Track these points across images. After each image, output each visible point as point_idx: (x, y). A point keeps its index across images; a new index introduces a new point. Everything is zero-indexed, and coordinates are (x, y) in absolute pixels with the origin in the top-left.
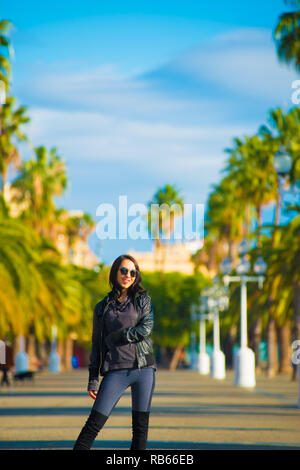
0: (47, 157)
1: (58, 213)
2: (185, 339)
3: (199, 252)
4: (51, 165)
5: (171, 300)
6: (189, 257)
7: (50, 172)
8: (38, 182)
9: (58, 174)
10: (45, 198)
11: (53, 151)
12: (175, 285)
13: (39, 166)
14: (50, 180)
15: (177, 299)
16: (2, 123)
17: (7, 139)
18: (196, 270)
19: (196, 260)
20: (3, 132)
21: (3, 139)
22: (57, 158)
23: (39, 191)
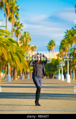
0: (27, 34)
1: (29, 46)
2: (56, 72)
3: (59, 54)
4: (27, 35)
5: (53, 64)
6: (56, 55)
7: (27, 37)
8: (25, 39)
10: (26, 43)
11: (28, 33)
12: (54, 61)
13: (25, 36)
14: (27, 39)
15: (54, 64)
16: (17, 27)
17: (19, 30)
18: (58, 58)
19: (58, 56)
20: (18, 28)
21: (18, 30)
22: (29, 34)
23: (25, 41)
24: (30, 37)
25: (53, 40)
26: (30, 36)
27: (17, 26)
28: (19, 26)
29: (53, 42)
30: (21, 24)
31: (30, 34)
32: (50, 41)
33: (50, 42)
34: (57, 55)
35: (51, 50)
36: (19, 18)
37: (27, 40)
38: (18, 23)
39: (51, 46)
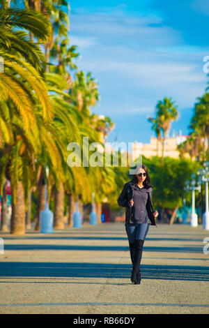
0: (85, 78)
1: (92, 117)
2: (180, 203)
3: (185, 143)
4: (88, 84)
5: (171, 177)
6: (176, 147)
7: (88, 89)
8: (80, 96)
9: (92, 91)
10: (84, 107)
11: (89, 75)
12: (173, 166)
13: (81, 85)
14: (88, 95)
15: (175, 176)
16: (60, 57)
17: (64, 68)
18: (180, 156)
19: (181, 149)
20: (61, 63)
21: (61, 67)
22: (92, 79)
23: (81, 103)
24: (96, 89)
25: (168, 98)
26: (96, 87)
27: (58, 55)
28: (65, 55)
29: (170, 105)
30: (72, 50)
31: (96, 81)
32: (160, 102)
33: (158, 106)
34: (179, 147)
35: (164, 130)
36: (66, 30)
37: (88, 98)
38: (63, 45)
39: (163, 117)
